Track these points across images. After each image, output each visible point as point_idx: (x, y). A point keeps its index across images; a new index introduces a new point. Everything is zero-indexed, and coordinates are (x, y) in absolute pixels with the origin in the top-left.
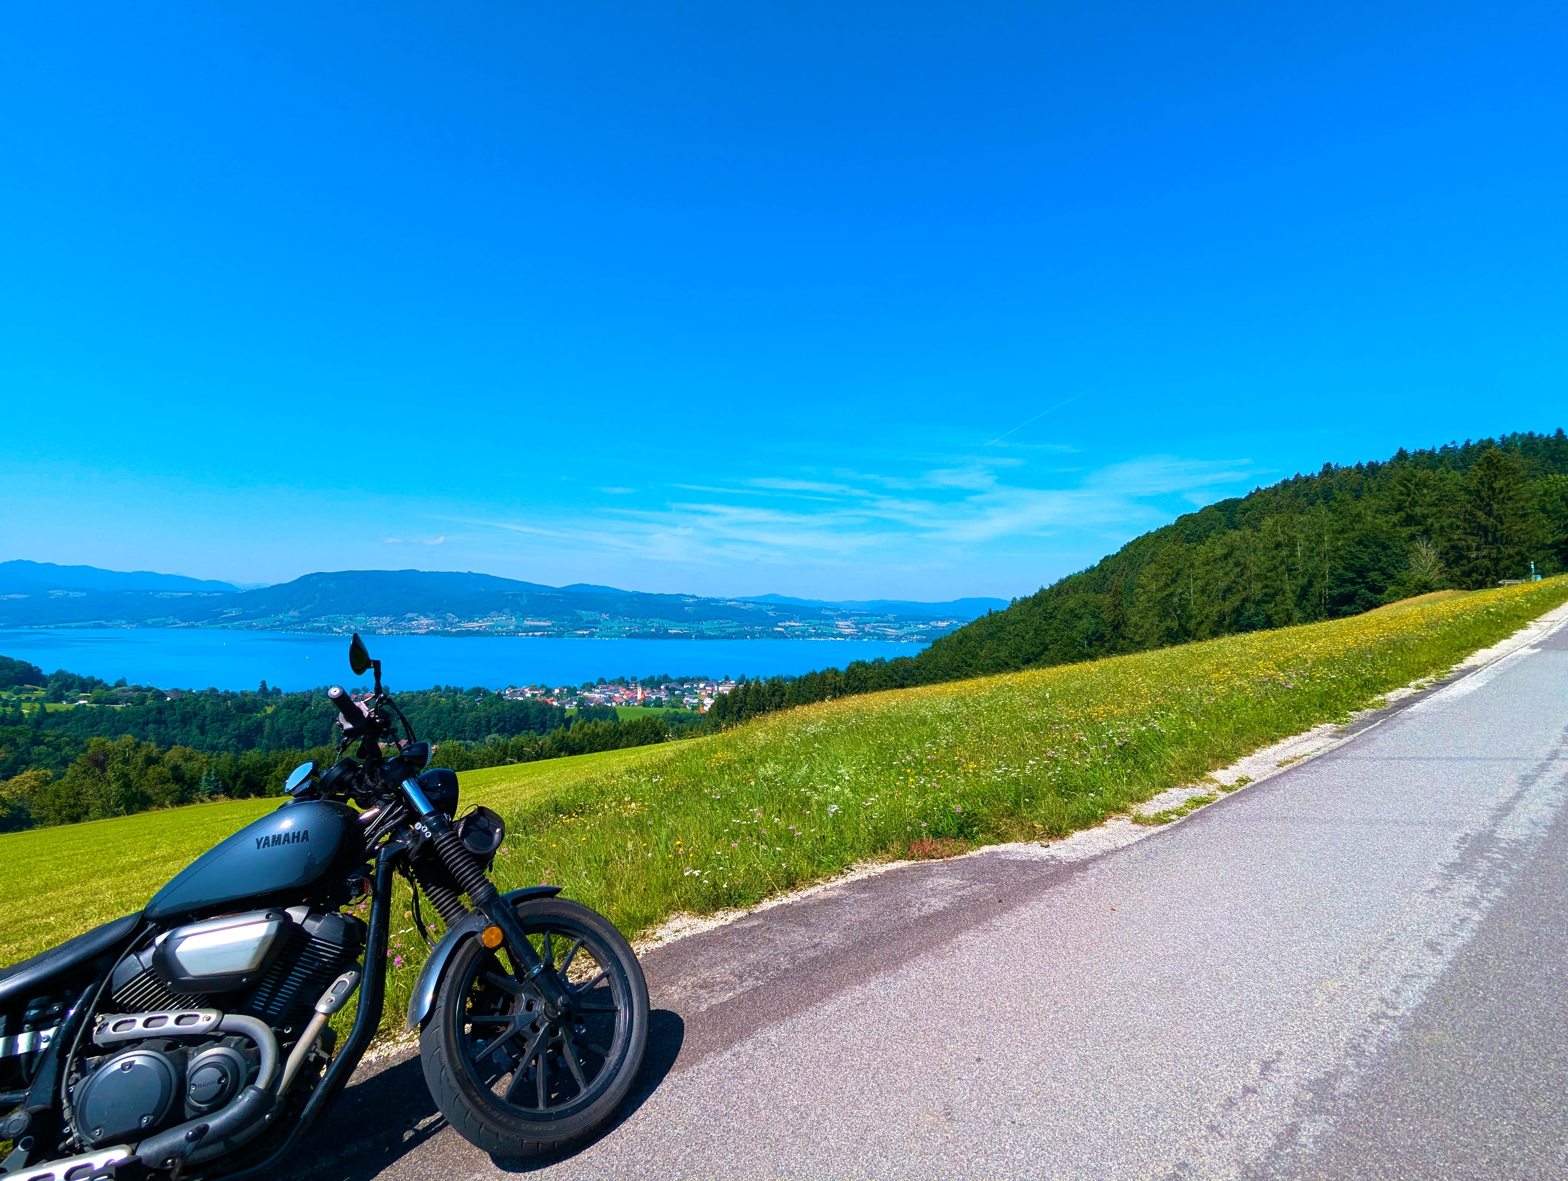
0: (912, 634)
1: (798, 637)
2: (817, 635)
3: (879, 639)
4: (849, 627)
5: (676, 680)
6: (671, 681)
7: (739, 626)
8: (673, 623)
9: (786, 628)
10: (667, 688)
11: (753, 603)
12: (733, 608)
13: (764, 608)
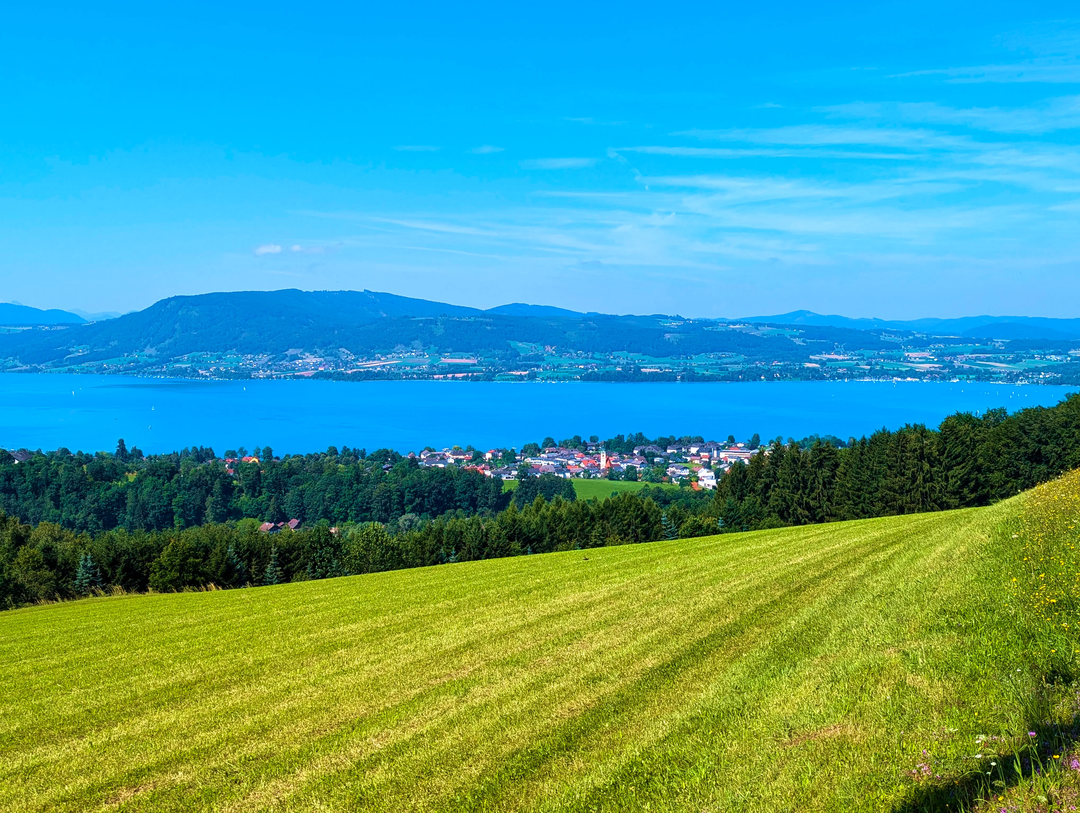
0: (1037, 371)
1: (841, 376)
2: (873, 373)
3: (978, 379)
4: (927, 361)
5: (655, 442)
6: (648, 443)
7: (746, 361)
8: (647, 358)
9: (823, 363)
10: (642, 453)
11: (769, 325)
12: (739, 334)
13: (787, 333)
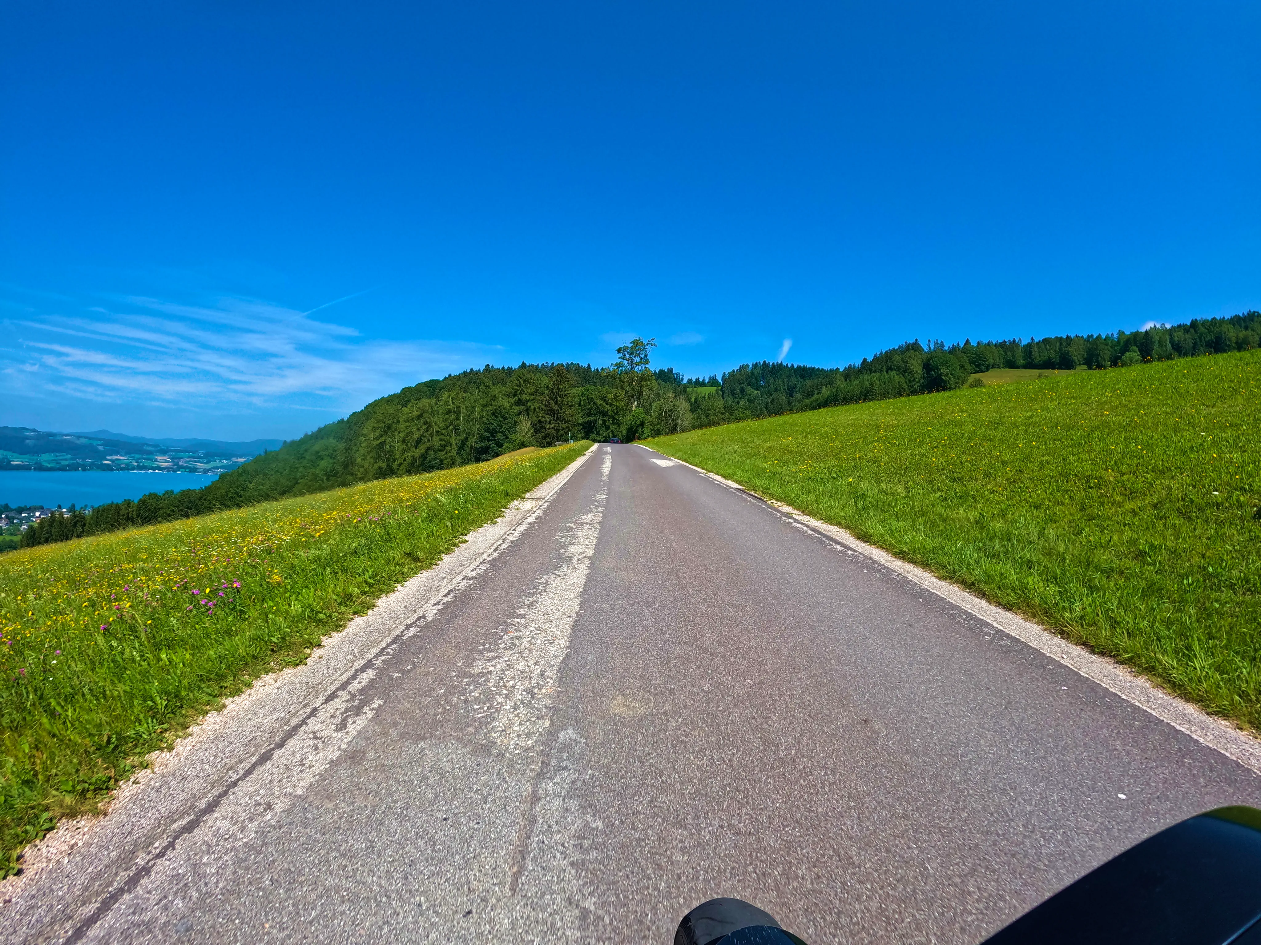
0: (217, 468)
1: (122, 469)
4: (166, 461)
5: (15, 509)
6: (11, 510)
8: (15, 455)
9: (113, 461)
10: (7, 517)
11: (86, 438)
13: (95, 443)
